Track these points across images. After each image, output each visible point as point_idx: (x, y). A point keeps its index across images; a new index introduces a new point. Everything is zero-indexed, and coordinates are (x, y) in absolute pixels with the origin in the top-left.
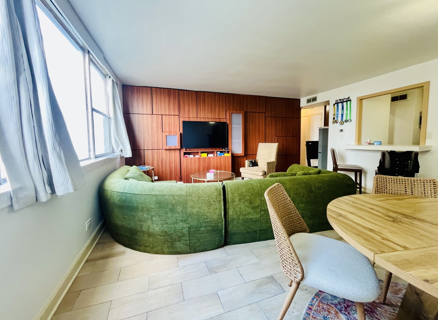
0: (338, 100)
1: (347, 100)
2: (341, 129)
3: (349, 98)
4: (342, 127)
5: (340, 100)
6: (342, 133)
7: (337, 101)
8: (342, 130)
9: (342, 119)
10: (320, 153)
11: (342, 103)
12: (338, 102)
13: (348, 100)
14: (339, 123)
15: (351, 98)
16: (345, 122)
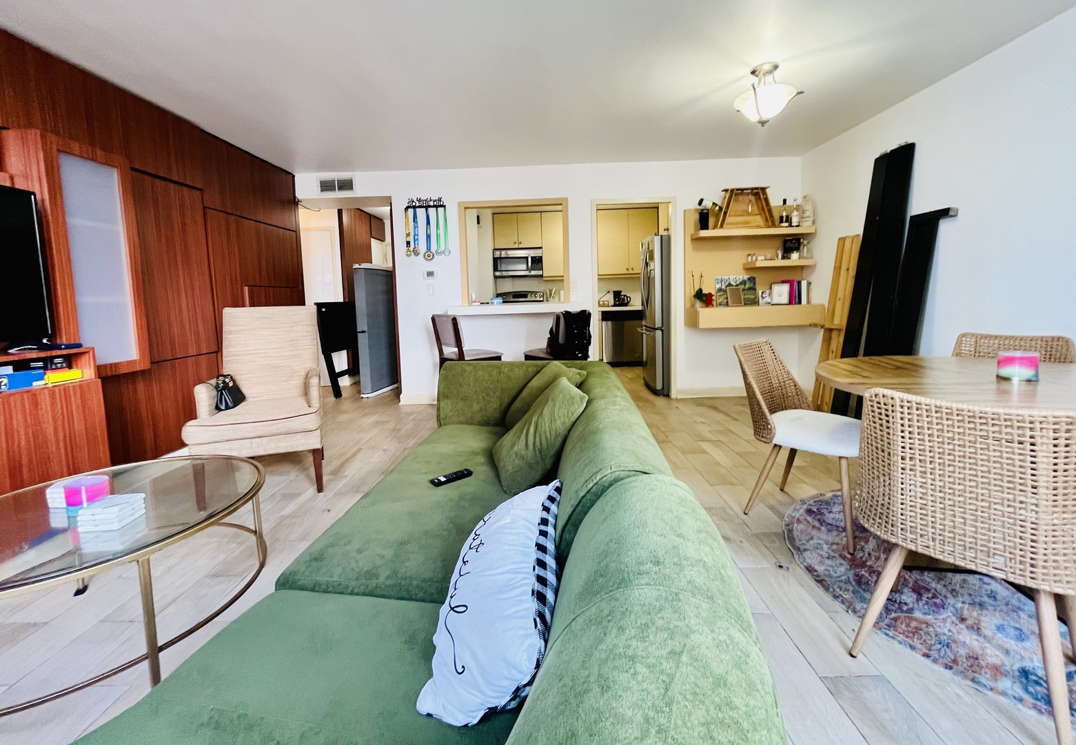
0: (415, 200)
1: (435, 203)
2: (430, 270)
3: (440, 200)
4: (430, 266)
5: (419, 200)
6: (431, 280)
7: (413, 202)
8: (430, 274)
9: (429, 248)
10: (365, 332)
11: (427, 207)
12: (414, 204)
13: (439, 205)
14: (421, 256)
15: (445, 201)
16: (435, 255)
